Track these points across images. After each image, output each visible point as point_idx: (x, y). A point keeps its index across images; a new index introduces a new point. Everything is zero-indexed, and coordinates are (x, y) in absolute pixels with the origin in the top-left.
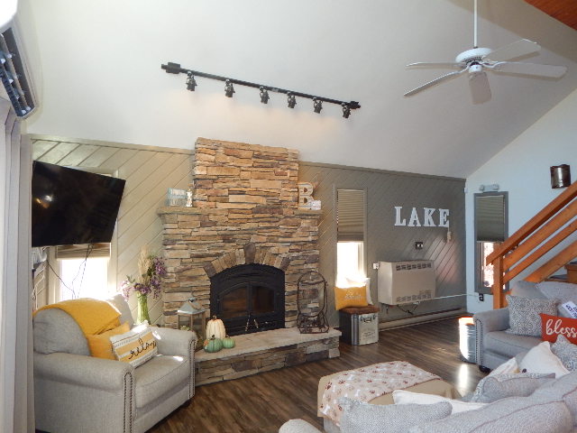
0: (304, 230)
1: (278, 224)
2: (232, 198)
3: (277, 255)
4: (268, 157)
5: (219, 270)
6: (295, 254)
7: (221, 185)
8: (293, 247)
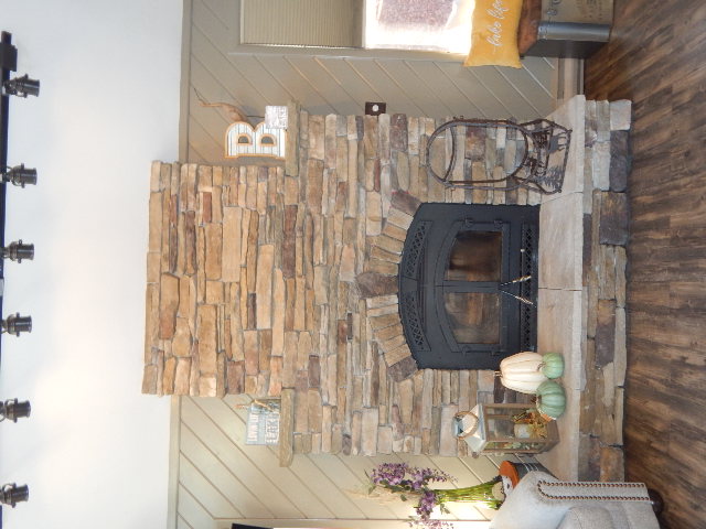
0: (331, 154)
1: (317, 217)
2: (263, 322)
3: (384, 220)
4: (174, 238)
5: (407, 352)
6: (385, 177)
7: (236, 348)
8: (370, 184)
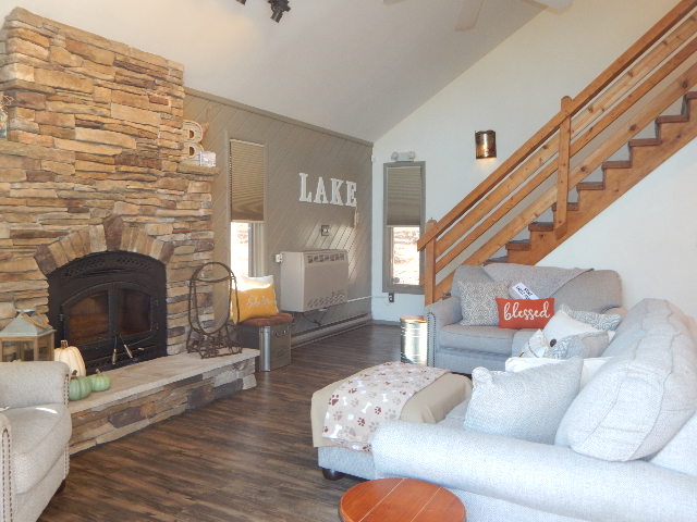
0: (191, 198)
1: (156, 185)
2: (81, 133)
3: (154, 237)
4: (139, 70)
5: (62, 262)
7: (61, 106)
8: (177, 226)
